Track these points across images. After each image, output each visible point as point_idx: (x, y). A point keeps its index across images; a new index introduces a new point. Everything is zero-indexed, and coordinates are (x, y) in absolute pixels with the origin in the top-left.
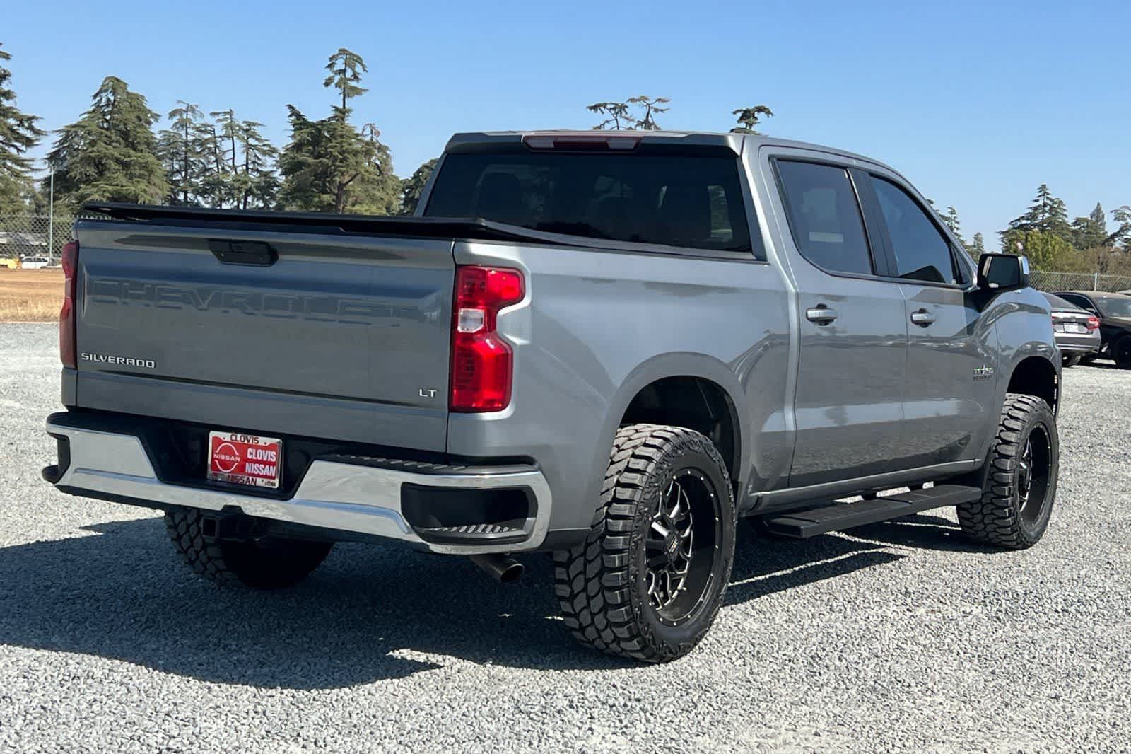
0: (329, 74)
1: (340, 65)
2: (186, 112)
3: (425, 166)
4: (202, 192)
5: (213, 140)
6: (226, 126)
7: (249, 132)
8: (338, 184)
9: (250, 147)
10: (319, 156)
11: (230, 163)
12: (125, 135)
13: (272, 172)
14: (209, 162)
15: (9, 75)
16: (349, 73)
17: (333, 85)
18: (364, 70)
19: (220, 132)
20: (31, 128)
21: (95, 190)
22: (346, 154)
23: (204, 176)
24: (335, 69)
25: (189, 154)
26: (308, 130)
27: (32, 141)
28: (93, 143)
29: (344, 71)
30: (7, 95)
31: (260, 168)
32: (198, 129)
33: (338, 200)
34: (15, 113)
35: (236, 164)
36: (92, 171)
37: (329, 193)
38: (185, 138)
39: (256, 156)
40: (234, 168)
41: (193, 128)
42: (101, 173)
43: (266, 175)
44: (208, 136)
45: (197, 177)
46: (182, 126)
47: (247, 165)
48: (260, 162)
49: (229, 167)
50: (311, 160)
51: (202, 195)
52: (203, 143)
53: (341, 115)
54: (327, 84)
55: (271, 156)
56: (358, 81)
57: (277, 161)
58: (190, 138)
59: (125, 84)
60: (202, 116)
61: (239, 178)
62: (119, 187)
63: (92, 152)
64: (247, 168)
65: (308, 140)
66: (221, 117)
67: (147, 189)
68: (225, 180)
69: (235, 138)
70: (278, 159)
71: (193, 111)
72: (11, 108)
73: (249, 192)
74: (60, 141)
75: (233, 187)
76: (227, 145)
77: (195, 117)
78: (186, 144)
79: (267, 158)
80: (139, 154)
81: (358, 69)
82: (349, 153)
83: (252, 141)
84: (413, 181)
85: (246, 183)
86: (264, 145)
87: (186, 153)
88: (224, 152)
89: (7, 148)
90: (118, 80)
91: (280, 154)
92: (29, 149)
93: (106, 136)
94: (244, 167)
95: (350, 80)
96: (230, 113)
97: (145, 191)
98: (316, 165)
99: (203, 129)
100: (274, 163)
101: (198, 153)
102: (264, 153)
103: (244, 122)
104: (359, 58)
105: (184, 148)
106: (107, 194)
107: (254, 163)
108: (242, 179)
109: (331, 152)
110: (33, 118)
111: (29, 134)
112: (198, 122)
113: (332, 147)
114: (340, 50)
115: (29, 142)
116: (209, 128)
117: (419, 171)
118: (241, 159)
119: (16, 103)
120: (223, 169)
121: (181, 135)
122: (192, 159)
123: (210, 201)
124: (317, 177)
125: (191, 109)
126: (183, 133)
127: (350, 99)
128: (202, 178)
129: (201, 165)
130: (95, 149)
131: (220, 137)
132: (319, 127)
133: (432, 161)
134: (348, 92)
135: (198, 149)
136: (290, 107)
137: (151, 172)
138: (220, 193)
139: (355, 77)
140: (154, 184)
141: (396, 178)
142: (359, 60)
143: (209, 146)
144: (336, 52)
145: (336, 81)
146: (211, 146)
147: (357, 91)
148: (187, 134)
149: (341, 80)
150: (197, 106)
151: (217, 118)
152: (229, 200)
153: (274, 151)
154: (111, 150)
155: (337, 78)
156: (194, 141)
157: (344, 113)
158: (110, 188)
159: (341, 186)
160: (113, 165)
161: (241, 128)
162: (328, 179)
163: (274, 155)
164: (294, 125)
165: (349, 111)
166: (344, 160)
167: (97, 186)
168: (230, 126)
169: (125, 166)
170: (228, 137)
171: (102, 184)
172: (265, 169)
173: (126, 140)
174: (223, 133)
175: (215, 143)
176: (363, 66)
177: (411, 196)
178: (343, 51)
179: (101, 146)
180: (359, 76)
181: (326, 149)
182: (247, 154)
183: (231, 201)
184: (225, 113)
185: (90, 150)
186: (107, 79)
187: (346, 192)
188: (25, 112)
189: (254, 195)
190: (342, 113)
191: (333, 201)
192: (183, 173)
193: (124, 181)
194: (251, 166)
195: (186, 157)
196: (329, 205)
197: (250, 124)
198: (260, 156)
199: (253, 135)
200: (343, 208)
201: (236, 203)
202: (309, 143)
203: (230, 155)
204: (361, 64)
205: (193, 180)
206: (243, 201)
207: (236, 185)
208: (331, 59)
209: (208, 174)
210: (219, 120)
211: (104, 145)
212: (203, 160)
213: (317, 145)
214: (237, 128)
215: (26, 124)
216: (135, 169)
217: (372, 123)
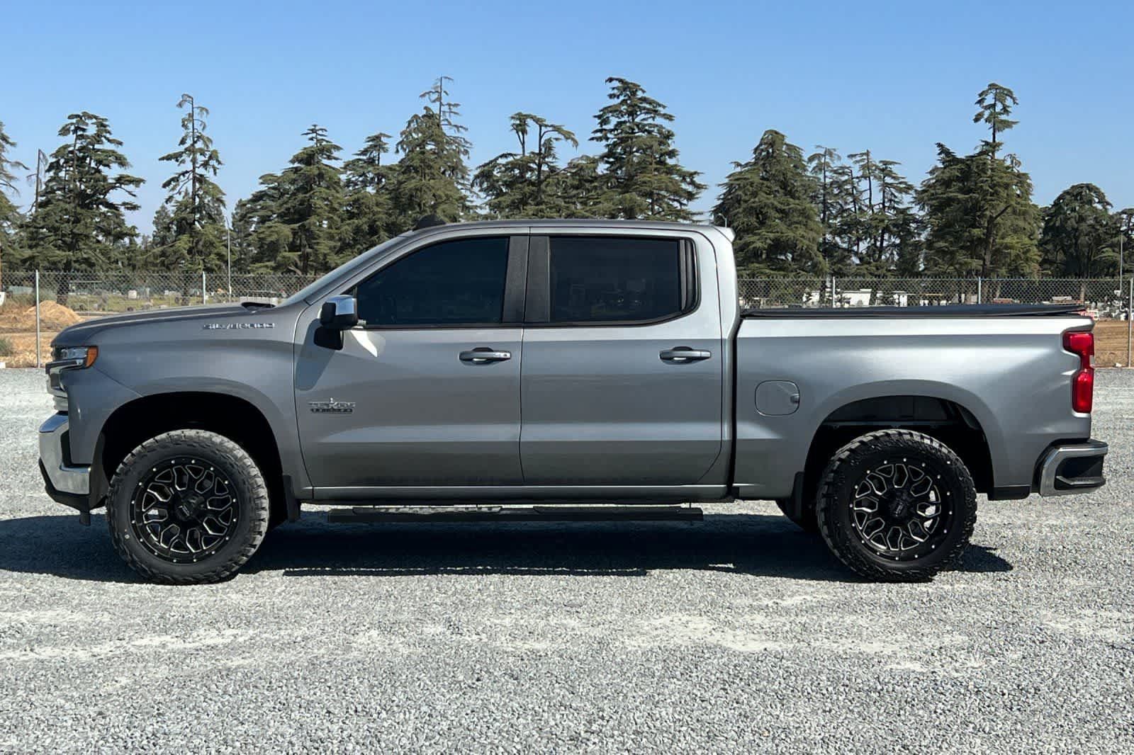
0: (979, 109)
1: (990, 100)
2: (824, 156)
3: (1067, 193)
4: (839, 232)
5: (850, 181)
6: (863, 167)
7: (885, 170)
8: (988, 218)
9: (886, 185)
10: (970, 191)
11: (867, 202)
12: (784, 185)
13: (908, 208)
14: (846, 203)
15: (673, 135)
16: (999, 107)
17: (983, 120)
18: (1015, 103)
19: (857, 172)
20: (692, 183)
21: (757, 237)
22: (997, 188)
23: (842, 217)
24: (985, 104)
25: (827, 197)
26: (958, 167)
27: (694, 195)
28: (755, 194)
29: (993, 106)
30: (672, 154)
31: (896, 206)
32: (835, 172)
33: (988, 234)
34: (678, 170)
35: (873, 203)
36: (753, 220)
37: (978, 227)
38: (822, 180)
39: (892, 194)
40: (871, 207)
41: (831, 171)
42: (762, 223)
43: (903, 211)
44: (846, 177)
45: (835, 218)
46: (820, 170)
47: (883, 204)
48: (896, 200)
49: (866, 206)
50: (960, 196)
51: (839, 235)
52: (841, 185)
53: (991, 149)
54: (976, 120)
55: (907, 193)
56: (1008, 115)
57: (915, 198)
58: (828, 181)
59: (783, 136)
60: (839, 158)
61: (876, 216)
62: (779, 234)
63: (754, 202)
64: (884, 207)
65: (957, 176)
66: (858, 158)
67: (805, 234)
68: (862, 220)
69: (872, 178)
70: (914, 196)
71: (831, 155)
72: (676, 165)
73: (886, 230)
74: (724, 194)
75: (870, 226)
76: (863, 185)
77: (832, 161)
78: (824, 187)
79: (904, 195)
80: (797, 201)
81: (1009, 102)
82: (1000, 186)
83: (888, 180)
84: (1054, 209)
85: (883, 221)
86: (901, 183)
87: (824, 195)
88: (861, 193)
89: (671, 203)
90: (776, 133)
91: (916, 191)
92: (690, 203)
93: (767, 187)
94: (881, 206)
95: (1000, 114)
96: (867, 154)
97: (803, 236)
98: (967, 201)
99: (840, 171)
100: (912, 200)
101: (837, 195)
102: (900, 191)
103: (881, 162)
104: (1009, 91)
105: (822, 191)
106: (769, 241)
107: (890, 200)
108: (879, 218)
109: (981, 186)
110: (695, 173)
111: (690, 188)
112: (835, 164)
113: (982, 182)
114: (990, 85)
115: (690, 196)
116: (846, 170)
117: (1059, 198)
118: (877, 198)
119: (678, 160)
120: (860, 208)
121: (819, 179)
122: (829, 201)
123: (846, 240)
124: (966, 212)
125: (829, 153)
126: (821, 176)
127: (1001, 133)
128: (838, 220)
129: (839, 206)
130: (757, 199)
131: (857, 178)
132: (968, 162)
133: (1073, 187)
134: (998, 125)
135: (836, 191)
136: (939, 145)
137: (808, 217)
138: (857, 232)
139: (1005, 110)
140: (811, 230)
141: (1036, 206)
142: (1010, 94)
143: (846, 187)
144: (986, 88)
145: (986, 117)
146: (848, 187)
147: (1008, 124)
148: (825, 177)
149: (991, 114)
150: (835, 150)
151: (854, 159)
152: (866, 239)
153: (909, 187)
154: (771, 200)
155: (987, 113)
156: (832, 184)
157: (994, 147)
158: (772, 235)
159: (991, 220)
160: (773, 213)
161: (877, 167)
162: (978, 213)
163: (910, 192)
164: (943, 163)
165: (1000, 144)
166: (996, 193)
167: (759, 234)
168: (866, 167)
169: (784, 214)
170: (865, 178)
171: (763, 231)
172: (900, 206)
173: (785, 188)
174: (860, 174)
175: (853, 184)
176: (1014, 99)
177: (1051, 224)
178: (992, 86)
179: (762, 196)
180: (1009, 109)
181: (976, 183)
182: (884, 192)
183: (869, 239)
184: (862, 154)
185: (752, 200)
186: (767, 132)
187: (995, 225)
188: (688, 168)
189: (891, 233)
190: (992, 147)
191: (984, 234)
192: (822, 215)
193: (783, 227)
194: (887, 204)
195: (824, 200)
196: (979, 239)
197: (885, 163)
198: (896, 194)
199: (890, 174)
200: (994, 240)
201: (873, 241)
202: (958, 179)
203: (866, 195)
204: (1011, 97)
205: (831, 221)
206: (879, 239)
207: (874, 223)
208: (980, 95)
209: (845, 215)
210: (857, 162)
211: (765, 195)
212: (840, 202)
213: (967, 181)
214: (874, 168)
215: (688, 180)
216: (794, 216)
217: (1012, 153)
